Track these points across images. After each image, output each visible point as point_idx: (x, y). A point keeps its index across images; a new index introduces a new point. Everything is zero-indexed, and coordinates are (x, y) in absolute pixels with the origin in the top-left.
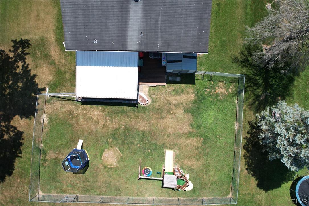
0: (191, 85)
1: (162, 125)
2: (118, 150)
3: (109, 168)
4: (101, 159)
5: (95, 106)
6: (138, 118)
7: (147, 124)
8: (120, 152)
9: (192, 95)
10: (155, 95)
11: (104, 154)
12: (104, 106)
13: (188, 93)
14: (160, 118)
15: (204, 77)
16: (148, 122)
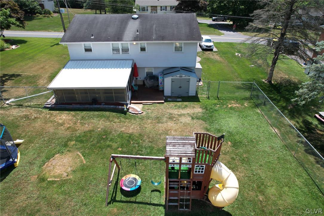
0: (195, 103)
1: (161, 129)
2: (81, 155)
3: (49, 182)
4: (40, 167)
5: (66, 112)
6: (125, 123)
7: (137, 127)
8: (83, 158)
9: (199, 109)
10: (150, 110)
11: (51, 160)
12: (78, 112)
13: (194, 107)
14: (158, 123)
15: (210, 98)
16: (139, 126)
